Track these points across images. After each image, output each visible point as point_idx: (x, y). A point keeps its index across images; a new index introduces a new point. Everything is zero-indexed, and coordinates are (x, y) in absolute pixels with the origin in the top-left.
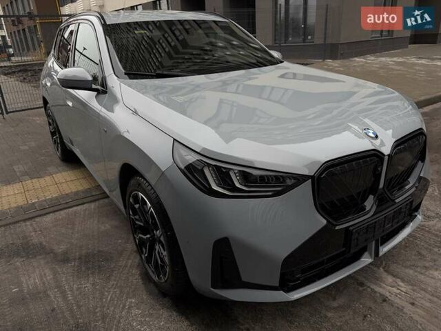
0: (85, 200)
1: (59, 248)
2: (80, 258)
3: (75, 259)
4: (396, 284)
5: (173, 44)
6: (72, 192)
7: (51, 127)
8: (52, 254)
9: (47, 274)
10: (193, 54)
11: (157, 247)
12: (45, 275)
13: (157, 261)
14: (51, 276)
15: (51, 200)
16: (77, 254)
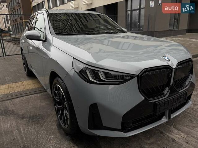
0: (35, 92)
1: (21, 113)
2: (29, 117)
3: (27, 117)
4: (179, 134)
5: (81, 27)
6: (30, 89)
7: (24, 61)
8: (17, 115)
9: (14, 123)
10: (90, 32)
11: (65, 111)
12: (13, 123)
13: (64, 117)
14: (15, 124)
15: (20, 92)
16: (29, 115)
